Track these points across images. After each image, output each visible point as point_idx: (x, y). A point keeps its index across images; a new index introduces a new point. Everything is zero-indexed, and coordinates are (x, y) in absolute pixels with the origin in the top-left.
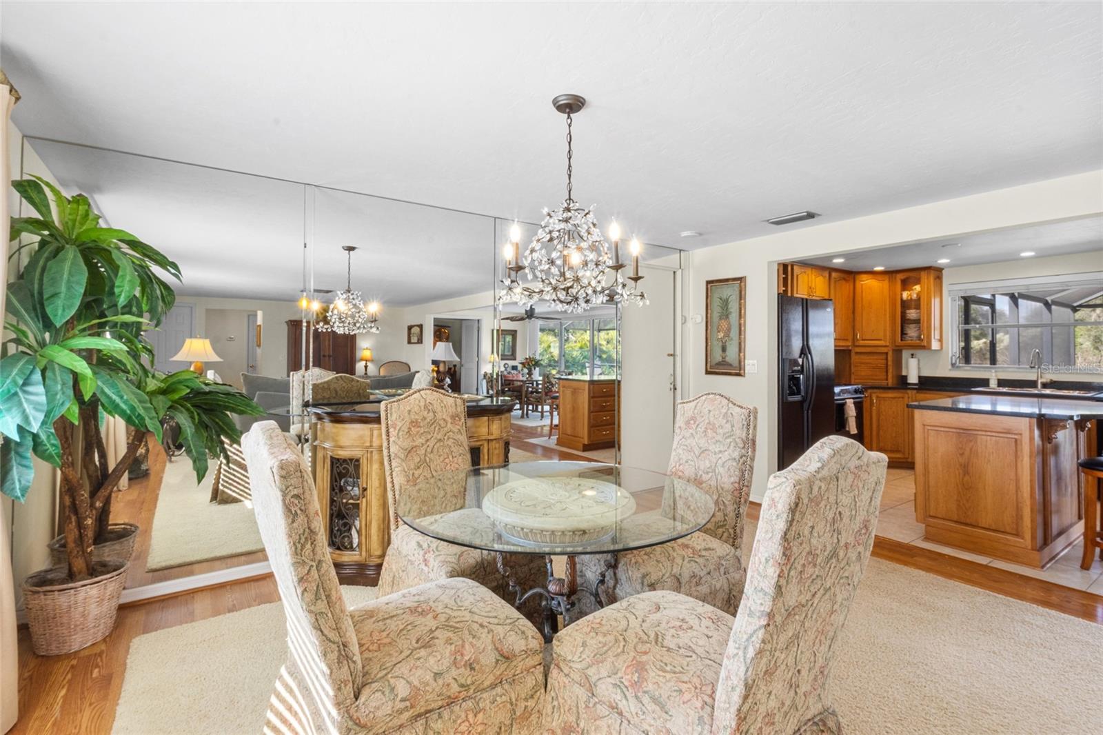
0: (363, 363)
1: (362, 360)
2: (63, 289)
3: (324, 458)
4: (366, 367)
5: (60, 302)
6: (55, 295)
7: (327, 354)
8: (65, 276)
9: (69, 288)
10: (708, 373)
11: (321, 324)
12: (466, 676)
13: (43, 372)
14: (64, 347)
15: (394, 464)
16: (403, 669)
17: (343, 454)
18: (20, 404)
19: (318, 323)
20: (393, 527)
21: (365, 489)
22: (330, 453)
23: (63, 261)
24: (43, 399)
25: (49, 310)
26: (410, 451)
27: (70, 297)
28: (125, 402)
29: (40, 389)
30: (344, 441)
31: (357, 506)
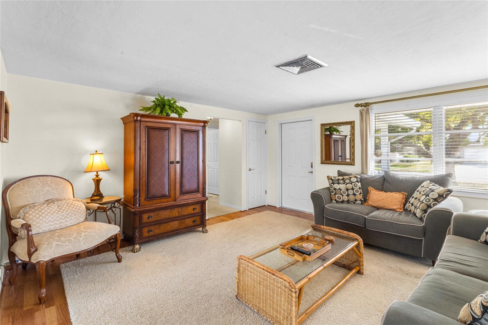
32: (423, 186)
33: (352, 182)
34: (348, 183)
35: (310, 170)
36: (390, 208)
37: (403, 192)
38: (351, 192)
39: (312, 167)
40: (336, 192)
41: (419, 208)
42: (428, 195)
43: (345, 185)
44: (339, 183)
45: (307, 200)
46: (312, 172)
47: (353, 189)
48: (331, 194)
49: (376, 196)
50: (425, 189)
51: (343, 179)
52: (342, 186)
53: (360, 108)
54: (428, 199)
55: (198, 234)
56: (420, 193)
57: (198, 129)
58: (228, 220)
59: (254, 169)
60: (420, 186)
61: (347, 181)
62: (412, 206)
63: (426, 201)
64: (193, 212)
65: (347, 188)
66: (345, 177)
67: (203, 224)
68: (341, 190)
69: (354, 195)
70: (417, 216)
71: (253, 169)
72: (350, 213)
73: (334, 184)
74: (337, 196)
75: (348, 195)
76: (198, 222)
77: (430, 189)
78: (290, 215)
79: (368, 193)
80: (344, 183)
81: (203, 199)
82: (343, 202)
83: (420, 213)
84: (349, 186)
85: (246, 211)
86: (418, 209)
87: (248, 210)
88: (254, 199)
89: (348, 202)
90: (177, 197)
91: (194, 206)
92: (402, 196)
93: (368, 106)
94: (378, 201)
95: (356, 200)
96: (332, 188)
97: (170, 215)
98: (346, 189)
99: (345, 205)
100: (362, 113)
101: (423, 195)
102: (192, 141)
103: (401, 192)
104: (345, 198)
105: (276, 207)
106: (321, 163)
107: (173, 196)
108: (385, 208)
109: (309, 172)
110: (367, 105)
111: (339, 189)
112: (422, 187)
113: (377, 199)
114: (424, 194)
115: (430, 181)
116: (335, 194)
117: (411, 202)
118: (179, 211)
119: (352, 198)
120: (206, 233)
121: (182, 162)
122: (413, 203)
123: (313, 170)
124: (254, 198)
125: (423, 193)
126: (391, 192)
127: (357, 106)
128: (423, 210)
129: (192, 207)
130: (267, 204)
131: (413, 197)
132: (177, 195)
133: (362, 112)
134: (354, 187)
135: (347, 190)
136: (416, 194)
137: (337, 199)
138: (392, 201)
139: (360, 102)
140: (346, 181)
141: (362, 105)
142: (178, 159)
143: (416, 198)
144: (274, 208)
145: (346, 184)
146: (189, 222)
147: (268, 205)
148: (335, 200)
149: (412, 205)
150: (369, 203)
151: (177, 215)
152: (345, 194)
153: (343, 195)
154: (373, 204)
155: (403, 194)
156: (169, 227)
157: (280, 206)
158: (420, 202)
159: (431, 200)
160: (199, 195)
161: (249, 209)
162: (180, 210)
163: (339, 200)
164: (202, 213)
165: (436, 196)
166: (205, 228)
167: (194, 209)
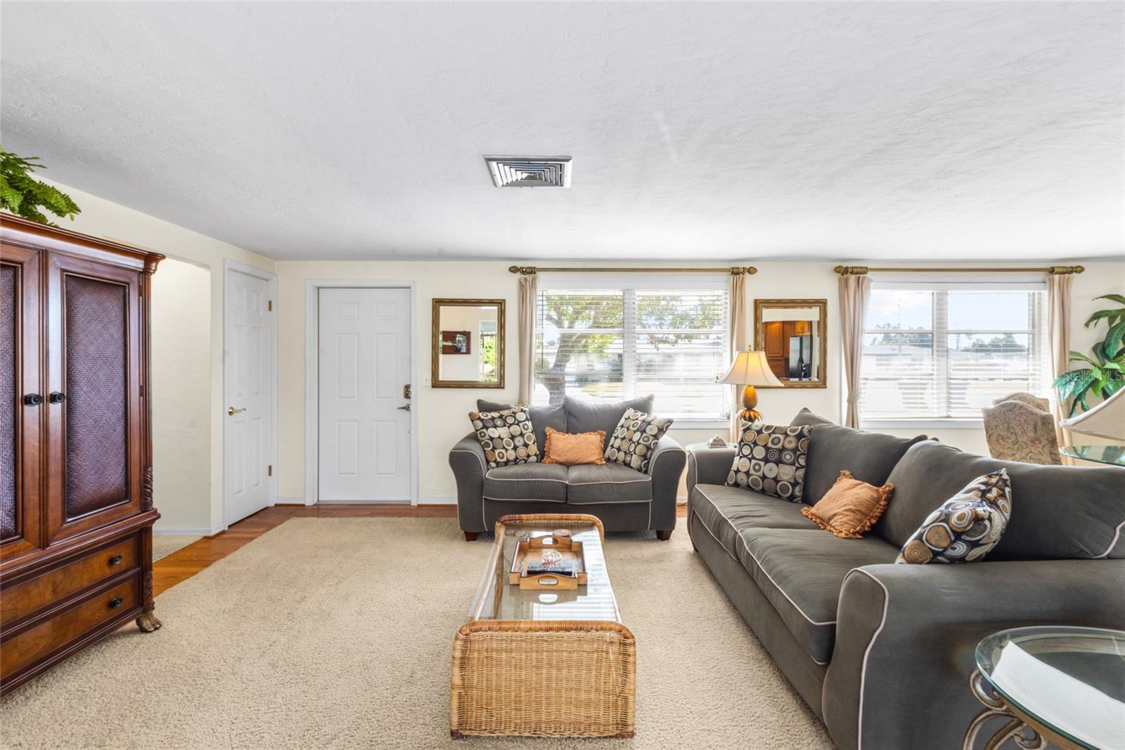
32: (629, 418)
33: (519, 422)
34: (511, 425)
35: (405, 402)
36: (586, 461)
37: (600, 431)
38: (519, 442)
39: (407, 396)
40: (495, 445)
41: (635, 453)
42: (644, 431)
43: (507, 428)
44: (495, 427)
45: (392, 474)
46: (407, 408)
47: (522, 435)
48: (486, 449)
49: (562, 443)
50: (634, 422)
51: (501, 417)
52: (502, 432)
53: (518, 275)
54: (646, 437)
55: (120, 642)
56: (628, 429)
57: (127, 280)
58: (196, 573)
59: (245, 409)
60: (621, 418)
61: (510, 420)
62: (618, 452)
63: (643, 440)
64: (108, 572)
65: (512, 435)
66: (505, 413)
67: (142, 606)
68: (502, 439)
69: (526, 445)
70: (631, 467)
71: (240, 411)
72: (539, 481)
73: (487, 428)
74: (497, 452)
75: (515, 448)
76: (128, 601)
77: (643, 421)
78: (357, 516)
79: (546, 439)
80: (505, 426)
81: (142, 519)
82: (507, 463)
83: (637, 460)
84: (515, 430)
85: (223, 532)
86: (634, 455)
87: (226, 529)
88: (241, 494)
89: (516, 461)
90: (51, 529)
91: (111, 552)
92: (599, 437)
93: (535, 273)
94: (567, 451)
95: (529, 456)
96: (486, 438)
97: (19, 606)
98: (510, 436)
99: (512, 469)
100: (522, 285)
101: (635, 432)
102: (106, 320)
103: (596, 431)
104: (511, 455)
105: (304, 505)
106: (433, 387)
107: (37, 528)
108: (579, 462)
109: (399, 408)
110: (532, 271)
111: (499, 437)
112: (626, 419)
113: (564, 448)
114: (637, 430)
115: (634, 409)
116: (494, 449)
117: (616, 445)
118: (54, 583)
119: (522, 452)
120: (156, 629)
121: (67, 398)
122: (619, 447)
123: (413, 402)
124: (240, 491)
125: (635, 429)
126: (582, 433)
127: (514, 270)
128: (642, 456)
129: (104, 556)
130: (271, 504)
131: (616, 438)
132: (50, 523)
133: (524, 284)
134: (524, 432)
135: (513, 437)
136: (619, 432)
137: (499, 460)
138: (587, 448)
139: (519, 264)
140: (508, 421)
141: (524, 270)
142: (56, 386)
143: (623, 439)
144: (299, 507)
145: (509, 427)
146: (94, 611)
147: (276, 505)
148: (495, 461)
149: (619, 449)
150: (552, 457)
151: (48, 597)
152: (510, 446)
153: (507, 450)
154: (558, 459)
155: (601, 434)
156: (16, 655)
157: (315, 501)
158: (634, 443)
159: (651, 438)
160: (131, 506)
161: (230, 527)
162: (60, 577)
163: (501, 461)
164: (138, 569)
165: (655, 431)
166: (152, 614)
167: (111, 562)
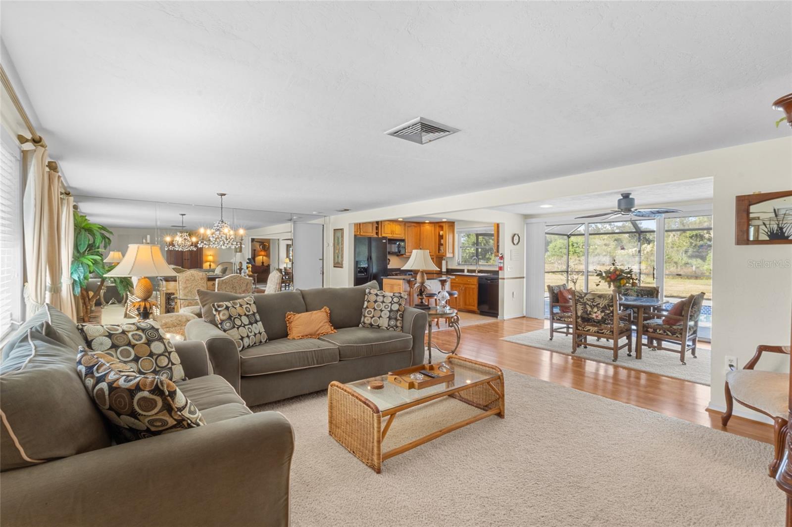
0: (208, 263)
1: (207, 261)
2: (83, 242)
3: (163, 293)
4: (210, 265)
5: (82, 246)
6: (81, 244)
7: (187, 258)
8: (83, 239)
9: (84, 242)
10: (334, 267)
11: (171, 247)
12: (178, 322)
13: (82, 264)
14: (85, 258)
15: (180, 291)
16: (165, 319)
17: (169, 292)
18: (77, 272)
19: (169, 246)
20: (179, 308)
21: (176, 303)
22: (165, 292)
23: (82, 235)
24: (83, 271)
25: (79, 248)
26: (185, 288)
27: (84, 245)
28: (101, 272)
29: (82, 268)
30: (169, 287)
31: (174, 308)
